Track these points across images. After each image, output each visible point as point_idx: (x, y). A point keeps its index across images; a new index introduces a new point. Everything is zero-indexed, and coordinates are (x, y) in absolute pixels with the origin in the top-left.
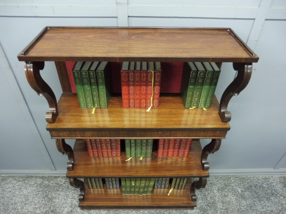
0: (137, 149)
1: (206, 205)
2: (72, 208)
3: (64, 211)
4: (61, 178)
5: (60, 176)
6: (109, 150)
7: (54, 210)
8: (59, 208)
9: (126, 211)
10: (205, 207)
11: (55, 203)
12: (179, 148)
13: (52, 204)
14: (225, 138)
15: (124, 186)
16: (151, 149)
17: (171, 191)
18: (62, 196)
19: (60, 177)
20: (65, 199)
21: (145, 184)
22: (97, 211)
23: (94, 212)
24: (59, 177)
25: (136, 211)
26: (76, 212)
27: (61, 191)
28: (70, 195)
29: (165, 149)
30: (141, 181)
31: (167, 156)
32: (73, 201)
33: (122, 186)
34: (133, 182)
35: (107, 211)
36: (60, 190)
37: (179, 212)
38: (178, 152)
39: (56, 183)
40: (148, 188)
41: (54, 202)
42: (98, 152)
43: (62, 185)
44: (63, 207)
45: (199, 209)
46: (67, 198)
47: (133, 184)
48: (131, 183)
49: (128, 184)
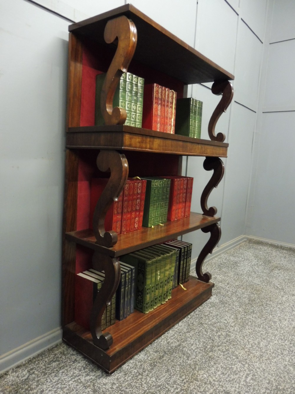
0: (158, 207)
2: (92, 387)
4: (12, 372)
5: (8, 372)
6: (133, 214)
15: (150, 289)
16: (167, 205)
18: (50, 389)
19: (10, 373)
20: (61, 388)
22: (131, 361)
23: (128, 366)
24: (6, 374)
25: (172, 330)
26: (104, 386)
27: (38, 386)
28: (62, 378)
29: (177, 203)
30: (165, 268)
31: (178, 217)
32: (79, 379)
34: (158, 273)
36: (33, 386)
46: (62, 385)
47: (159, 277)
48: (156, 275)
49: (153, 280)
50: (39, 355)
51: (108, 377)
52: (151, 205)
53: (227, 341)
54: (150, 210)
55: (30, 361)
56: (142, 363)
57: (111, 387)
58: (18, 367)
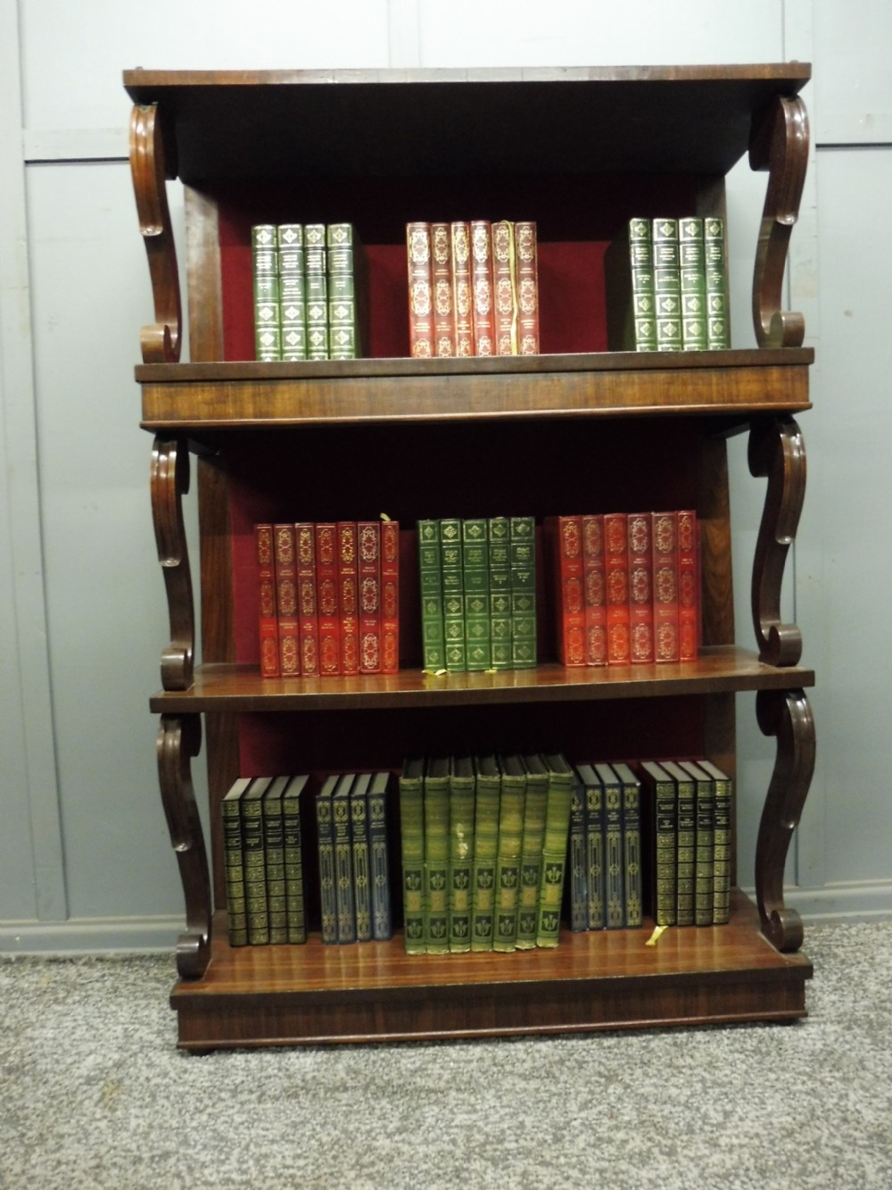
0: (471, 610)
1: (867, 1008)
2: (127, 1055)
3: (77, 1065)
4: (84, 964)
5: (79, 958)
6: (348, 624)
7: (24, 1066)
8: (55, 1056)
9: (427, 1052)
10: (866, 1013)
11: (37, 1042)
12: (650, 602)
13: (15, 1045)
14: (809, 407)
15: (418, 874)
16: (529, 608)
17: (658, 931)
18: (79, 1018)
19: (81, 963)
20: (92, 1027)
21: (522, 847)
24: (73, 961)
25: (490, 1048)
26: (144, 1068)
27: (74, 1003)
28: (120, 1014)
29: (591, 605)
30: (499, 822)
31: (606, 658)
32: (137, 1030)
33: (408, 874)
34: (460, 830)
35: (326, 1056)
36: (69, 1000)
37: (728, 1038)
38: (651, 625)
39: (55, 982)
40: (537, 884)
41: (32, 1039)
42: (299, 636)
43: (83, 984)
44: (77, 1054)
45: (839, 1023)
46: (103, 1022)
47: (463, 848)
48: (449, 836)
49: (436, 848)
50: (152, 957)
51: (178, 1058)
52: (425, 598)
53: (601, 1171)
54: (425, 616)
55: (128, 961)
56: (280, 1074)
57: (151, 1076)
58: (101, 960)
